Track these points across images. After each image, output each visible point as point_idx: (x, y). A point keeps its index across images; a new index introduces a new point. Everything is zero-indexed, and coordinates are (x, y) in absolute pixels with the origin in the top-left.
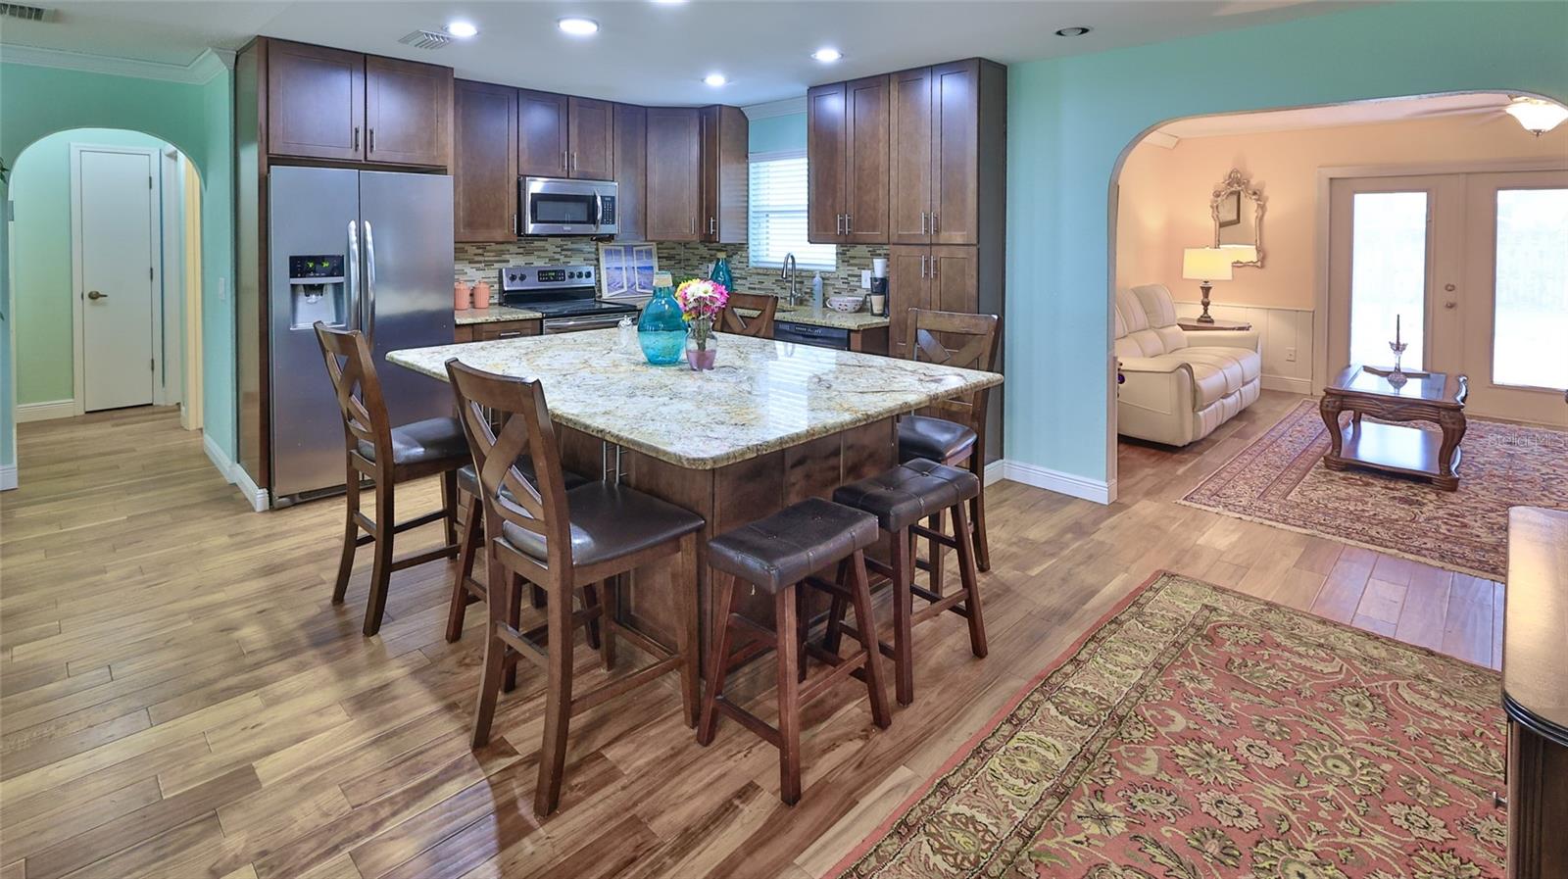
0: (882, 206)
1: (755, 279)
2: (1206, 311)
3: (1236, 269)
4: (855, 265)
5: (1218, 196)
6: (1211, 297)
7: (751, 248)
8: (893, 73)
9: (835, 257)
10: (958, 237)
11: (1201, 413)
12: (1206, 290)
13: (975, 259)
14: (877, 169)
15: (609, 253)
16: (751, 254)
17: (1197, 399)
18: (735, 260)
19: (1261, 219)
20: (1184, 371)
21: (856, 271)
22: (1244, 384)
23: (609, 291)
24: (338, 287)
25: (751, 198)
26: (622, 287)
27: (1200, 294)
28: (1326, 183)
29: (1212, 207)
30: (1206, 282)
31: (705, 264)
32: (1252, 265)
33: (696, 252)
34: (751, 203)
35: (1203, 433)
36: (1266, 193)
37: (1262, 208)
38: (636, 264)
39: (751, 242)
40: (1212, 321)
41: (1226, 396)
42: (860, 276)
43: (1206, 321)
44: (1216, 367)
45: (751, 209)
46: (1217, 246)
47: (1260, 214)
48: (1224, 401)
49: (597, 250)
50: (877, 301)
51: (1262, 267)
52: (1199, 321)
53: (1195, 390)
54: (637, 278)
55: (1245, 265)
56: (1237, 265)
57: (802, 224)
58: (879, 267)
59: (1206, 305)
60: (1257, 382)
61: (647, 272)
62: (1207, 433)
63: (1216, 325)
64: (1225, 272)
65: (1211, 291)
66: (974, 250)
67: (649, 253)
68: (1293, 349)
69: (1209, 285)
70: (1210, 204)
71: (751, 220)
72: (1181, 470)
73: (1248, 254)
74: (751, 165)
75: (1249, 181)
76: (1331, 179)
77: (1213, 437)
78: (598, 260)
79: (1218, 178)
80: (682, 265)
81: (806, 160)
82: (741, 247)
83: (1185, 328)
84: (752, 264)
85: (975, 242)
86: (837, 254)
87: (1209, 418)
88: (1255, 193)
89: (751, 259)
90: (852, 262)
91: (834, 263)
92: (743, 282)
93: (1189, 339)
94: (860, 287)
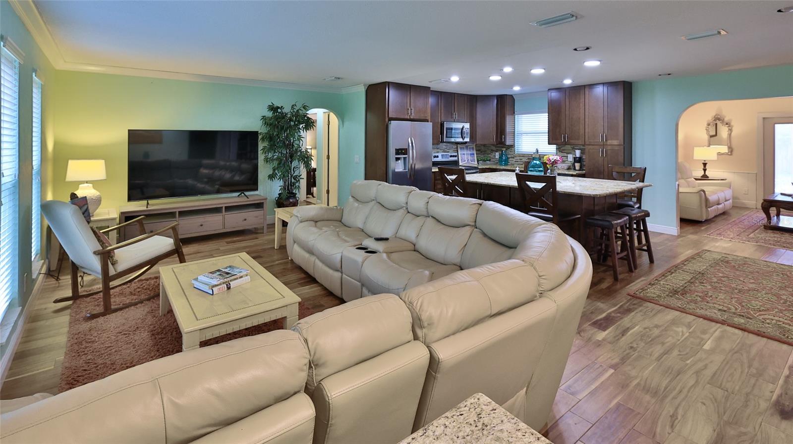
0: (582, 132)
1: (518, 158)
2: (705, 172)
3: (719, 156)
4: (565, 153)
5: (709, 125)
6: (707, 167)
7: (516, 146)
8: (587, 85)
9: (555, 150)
10: (615, 142)
11: (709, 209)
12: (705, 164)
13: (623, 150)
14: (580, 118)
15: (461, 148)
16: (516, 149)
17: (707, 203)
18: (508, 151)
19: (730, 135)
20: (702, 193)
21: (565, 155)
22: (726, 201)
23: (462, 162)
24: (405, 158)
25: (516, 128)
26: (465, 161)
27: (702, 167)
28: (761, 120)
29: (706, 130)
30: (705, 161)
31: (494, 153)
32: (727, 154)
33: (490, 148)
34: (516, 130)
35: (709, 218)
36: (732, 124)
37: (731, 130)
38: (469, 152)
39: (516, 144)
40: (708, 177)
41: (718, 204)
42: (567, 157)
43: (705, 177)
44: (714, 193)
45: (516, 132)
46: (709, 146)
47: (730, 132)
48: (718, 206)
49: (457, 147)
50: (577, 165)
51: (731, 155)
52: (702, 177)
53: (707, 200)
54: (470, 158)
55: (723, 154)
56: (719, 154)
57: (545, 138)
58: (578, 153)
59: (705, 170)
60: (731, 201)
61: (473, 155)
62: (712, 216)
63: (709, 178)
64: (714, 157)
65: (707, 165)
66: (622, 147)
67: (473, 148)
68: (747, 189)
69: (706, 162)
70: (705, 128)
71: (516, 136)
72: (703, 228)
73: (724, 149)
74: (516, 116)
75: (724, 119)
76: (764, 118)
77: (714, 219)
78: (457, 151)
79: (710, 117)
80: (483, 153)
81: (547, 114)
82: (512, 146)
83: (696, 179)
84: (516, 153)
85: (623, 144)
86: (557, 148)
87: (713, 211)
88: (727, 124)
89: (516, 151)
90: (563, 151)
91: (555, 152)
92: (512, 159)
93: (698, 183)
94: (567, 161)
